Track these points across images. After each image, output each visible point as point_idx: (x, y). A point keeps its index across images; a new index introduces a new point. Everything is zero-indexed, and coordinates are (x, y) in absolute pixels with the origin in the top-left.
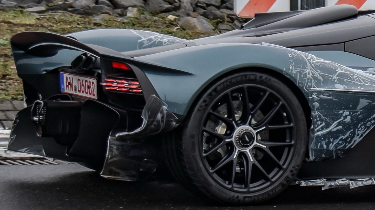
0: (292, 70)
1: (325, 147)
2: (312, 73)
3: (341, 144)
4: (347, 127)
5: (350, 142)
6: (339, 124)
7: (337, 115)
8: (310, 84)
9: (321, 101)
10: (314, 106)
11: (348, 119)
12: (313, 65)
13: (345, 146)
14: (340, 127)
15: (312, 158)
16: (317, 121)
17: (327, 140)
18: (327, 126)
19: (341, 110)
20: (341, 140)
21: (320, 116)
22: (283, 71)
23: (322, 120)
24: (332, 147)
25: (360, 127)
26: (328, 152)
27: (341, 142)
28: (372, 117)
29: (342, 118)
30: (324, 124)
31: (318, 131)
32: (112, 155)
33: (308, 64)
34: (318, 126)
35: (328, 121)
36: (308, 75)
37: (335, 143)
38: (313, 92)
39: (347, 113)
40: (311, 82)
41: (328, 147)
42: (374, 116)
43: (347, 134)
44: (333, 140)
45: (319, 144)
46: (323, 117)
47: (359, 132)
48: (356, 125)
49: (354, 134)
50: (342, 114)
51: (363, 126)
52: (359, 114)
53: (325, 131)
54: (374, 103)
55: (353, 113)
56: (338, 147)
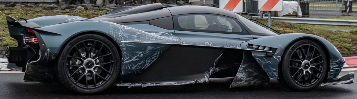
0: (111, 33)
1: (130, 68)
2: (122, 34)
3: (139, 67)
4: (141, 59)
5: (143, 66)
6: (137, 58)
7: (136, 53)
8: (121, 39)
9: (127, 47)
10: (123, 50)
11: (142, 55)
12: (123, 31)
13: (141, 68)
14: (138, 59)
15: (123, 73)
16: (125, 56)
17: (131, 65)
18: (131, 58)
19: (137, 51)
20: (139, 65)
21: (126, 54)
22: (106, 33)
23: (128, 56)
24: (133, 68)
25: (148, 59)
26: (132, 70)
27: (138, 66)
28: (155, 55)
29: (138, 55)
30: (128, 58)
31: (126, 61)
32: (28, 71)
33: (121, 30)
34: (126, 58)
35: (131, 56)
36: (120, 35)
37: (135, 67)
38: (122, 43)
39: (141, 53)
40: (121, 38)
41: (131, 68)
42: (156, 54)
43: (142, 62)
44: (134, 65)
45: (127, 67)
46: (128, 55)
47: (148, 62)
48: (146, 59)
49: (146, 62)
50: (138, 53)
51: (150, 59)
52: (147, 53)
53: (129, 61)
54: (155, 48)
55: (144, 53)
56: (137, 69)
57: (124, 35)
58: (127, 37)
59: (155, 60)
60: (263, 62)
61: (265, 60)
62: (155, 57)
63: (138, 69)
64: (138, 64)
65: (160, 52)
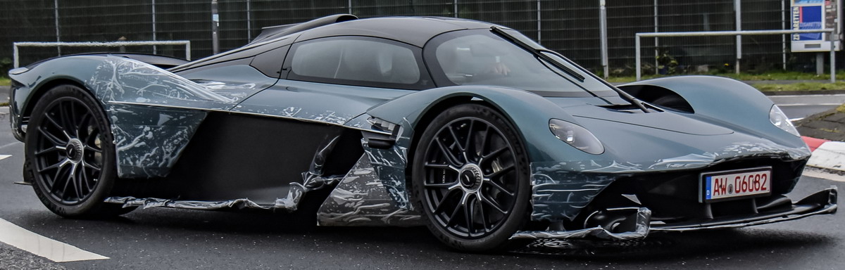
0: (93, 82)
1: (131, 163)
2: (114, 85)
3: (150, 162)
4: (150, 144)
5: (161, 160)
6: (141, 140)
7: (138, 130)
8: (108, 97)
9: (119, 115)
10: (112, 120)
11: (150, 135)
12: (120, 78)
13: (156, 165)
14: (143, 143)
15: (120, 173)
16: (117, 136)
17: (132, 157)
18: (129, 141)
19: (141, 124)
20: (148, 157)
21: (119, 131)
22: (84, 83)
23: (122, 135)
24: (139, 164)
25: (166, 145)
27: (148, 160)
29: (143, 134)
30: (125, 139)
31: (120, 146)
33: (114, 76)
34: (119, 140)
35: (129, 136)
36: (108, 88)
37: (141, 160)
38: (110, 105)
39: (147, 128)
40: (110, 95)
41: (134, 163)
42: (179, 133)
43: (154, 151)
44: (139, 157)
45: (124, 160)
46: (123, 132)
47: (167, 150)
48: (161, 143)
49: (162, 152)
50: (143, 129)
51: (170, 144)
52: (161, 131)
53: (127, 147)
54: (176, 119)
55: (155, 128)
56: (148, 165)
57: (118, 88)
58: (123, 92)
59: (183, 147)
60: (378, 163)
61: (380, 157)
62: (180, 139)
63: (150, 167)
64: (146, 155)
65: (187, 128)
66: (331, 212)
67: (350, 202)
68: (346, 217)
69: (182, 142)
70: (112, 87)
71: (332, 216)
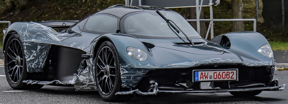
1: (31, 66)
5: (39, 65)
6: (33, 56)
8: (24, 38)
9: (27, 46)
10: (24, 48)
11: (35, 55)
13: (38, 67)
14: (33, 58)
15: (28, 71)
18: (29, 57)
19: (32, 50)
21: (27, 52)
27: (35, 65)
29: (33, 54)
31: (27, 59)
33: (27, 30)
34: (27, 56)
35: (29, 55)
37: (34, 65)
38: (24, 42)
39: (34, 52)
41: (32, 66)
42: (44, 53)
43: (37, 61)
44: (33, 63)
45: (29, 65)
46: (28, 53)
48: (38, 57)
49: (39, 61)
50: (33, 52)
51: (41, 58)
52: (38, 52)
53: (29, 59)
54: (42, 48)
56: (36, 67)
57: (27, 35)
58: (28, 36)
59: (46, 59)
64: (35, 62)
65: (46, 51)
66: (79, 85)
67: (85, 81)
68: (83, 87)
69: (45, 57)
70: (25, 35)
71: (79, 87)
